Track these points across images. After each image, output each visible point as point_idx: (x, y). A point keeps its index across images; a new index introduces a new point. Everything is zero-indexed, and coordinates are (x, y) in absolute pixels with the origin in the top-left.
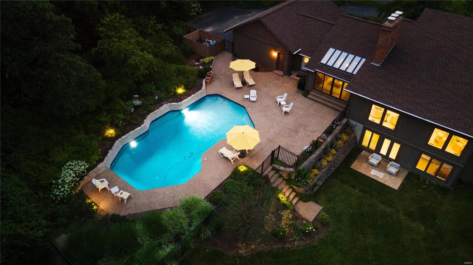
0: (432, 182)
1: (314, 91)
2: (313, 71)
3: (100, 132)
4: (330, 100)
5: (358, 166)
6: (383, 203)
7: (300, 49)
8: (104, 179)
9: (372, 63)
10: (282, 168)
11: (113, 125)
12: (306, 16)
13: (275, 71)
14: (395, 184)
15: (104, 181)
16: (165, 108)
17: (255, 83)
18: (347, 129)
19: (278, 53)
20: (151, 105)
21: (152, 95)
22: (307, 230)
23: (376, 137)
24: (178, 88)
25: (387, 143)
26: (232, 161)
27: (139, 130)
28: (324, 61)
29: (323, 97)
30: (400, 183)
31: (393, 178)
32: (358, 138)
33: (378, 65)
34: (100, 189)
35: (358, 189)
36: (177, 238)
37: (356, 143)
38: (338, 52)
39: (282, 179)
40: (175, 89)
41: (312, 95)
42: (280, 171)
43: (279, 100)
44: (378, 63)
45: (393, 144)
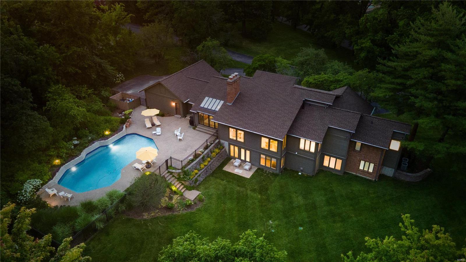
1: (199, 125)
2: (196, 112)
3: (49, 162)
4: (209, 130)
5: (227, 168)
6: (239, 186)
7: (189, 99)
8: (54, 189)
9: (228, 104)
10: (174, 171)
11: (59, 157)
12: (193, 78)
13: (176, 116)
14: (248, 175)
15: (54, 190)
16: (97, 144)
17: (160, 124)
18: (219, 146)
19: (176, 103)
20: (86, 143)
21: (87, 136)
22: (188, 203)
23: (236, 149)
24: (105, 131)
25: (243, 151)
26: (141, 170)
27: (78, 160)
28: (202, 105)
29: (205, 128)
30: (252, 174)
31: (248, 172)
32: (227, 151)
33: (231, 105)
34: (51, 195)
35: (225, 181)
37: (227, 155)
38: (211, 99)
39: (174, 178)
40: (103, 132)
41: (199, 128)
42: (173, 173)
43: (176, 132)
44: (230, 103)
45: (246, 151)
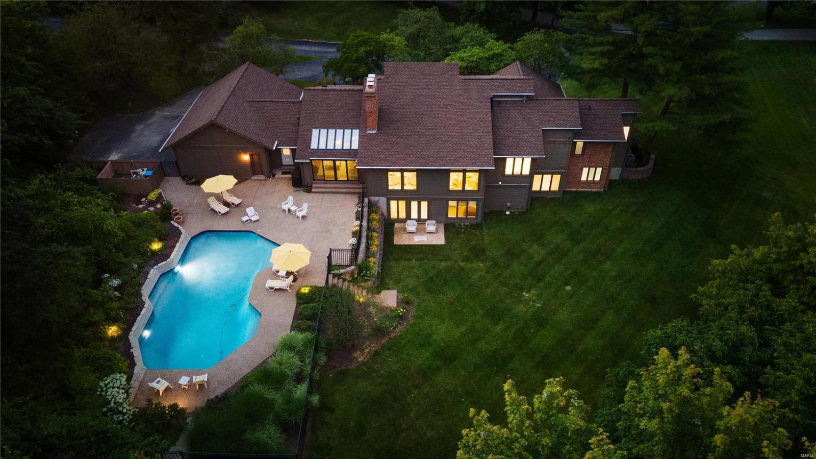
0: (466, 224)
1: (316, 183)
2: (308, 161)
3: (101, 337)
4: (338, 186)
5: (400, 240)
6: (441, 261)
7: (277, 142)
9: (368, 132)
10: (342, 271)
11: (113, 321)
12: (260, 101)
13: (253, 178)
14: (439, 239)
15: (159, 381)
16: (154, 274)
17: (241, 200)
18: (372, 207)
19: (250, 155)
20: (135, 278)
22: (400, 313)
23: (402, 204)
24: (150, 244)
25: (414, 205)
26: (288, 289)
29: (328, 186)
30: (444, 237)
31: (435, 235)
32: (385, 214)
33: (375, 132)
34: (161, 393)
35: (414, 260)
37: (385, 219)
38: (323, 131)
39: (347, 282)
40: (148, 247)
41: (315, 187)
42: (341, 274)
43: (286, 207)
44: (374, 129)
45: (420, 203)
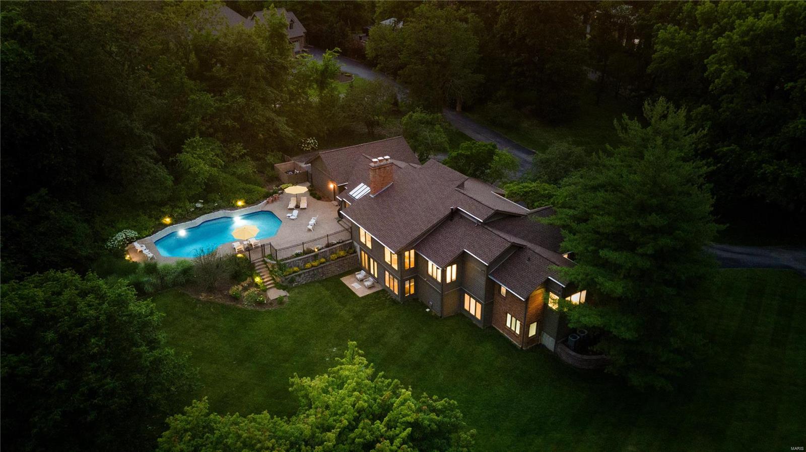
0: (393, 297)
2: (341, 200)
3: (158, 218)
5: (346, 279)
6: (339, 302)
7: (347, 183)
8: (144, 245)
9: (370, 195)
10: (269, 260)
11: (171, 216)
13: (333, 202)
14: (362, 293)
16: (221, 213)
17: (305, 207)
19: (334, 185)
20: (209, 209)
23: (367, 258)
24: (239, 200)
25: (372, 261)
26: (237, 250)
27: (191, 224)
28: (352, 194)
30: (368, 294)
31: (365, 290)
32: (359, 257)
33: (373, 197)
34: (138, 251)
35: (329, 291)
36: (162, 279)
38: (365, 186)
40: (236, 201)
41: (343, 221)
42: (267, 262)
44: (373, 194)
45: (374, 262)
